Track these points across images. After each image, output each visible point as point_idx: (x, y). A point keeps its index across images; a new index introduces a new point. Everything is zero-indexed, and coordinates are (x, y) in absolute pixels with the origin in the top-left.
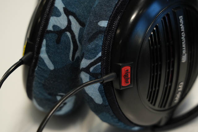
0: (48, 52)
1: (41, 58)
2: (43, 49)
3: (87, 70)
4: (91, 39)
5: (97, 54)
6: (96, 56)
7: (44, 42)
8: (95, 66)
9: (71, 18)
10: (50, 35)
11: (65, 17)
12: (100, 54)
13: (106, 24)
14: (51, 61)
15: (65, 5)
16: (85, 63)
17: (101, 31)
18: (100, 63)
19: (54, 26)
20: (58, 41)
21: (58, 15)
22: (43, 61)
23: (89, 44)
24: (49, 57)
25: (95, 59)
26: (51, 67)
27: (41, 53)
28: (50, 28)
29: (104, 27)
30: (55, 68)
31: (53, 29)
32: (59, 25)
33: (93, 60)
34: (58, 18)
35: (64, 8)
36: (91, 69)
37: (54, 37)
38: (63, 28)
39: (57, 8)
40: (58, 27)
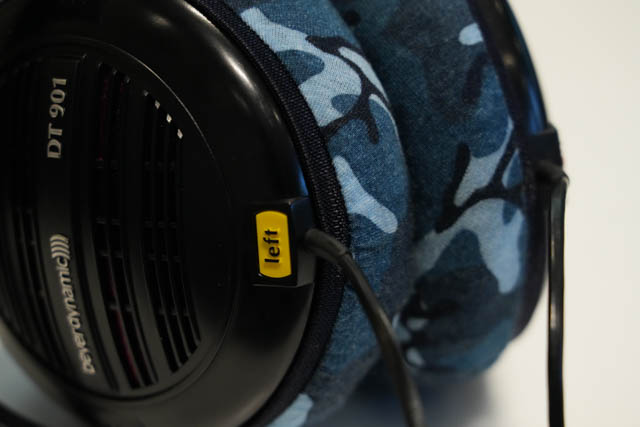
0: (370, 188)
1: (359, 217)
5: (506, 126)
6: (505, 133)
7: (341, 165)
9: (345, 53)
12: (511, 126)
13: (478, 32)
15: (300, 30)
21: (315, 68)
25: (507, 141)
29: (479, 45)
30: (399, 220)
34: (323, 73)
36: (506, 179)
38: (358, 90)
39: (293, 53)
40: (347, 95)
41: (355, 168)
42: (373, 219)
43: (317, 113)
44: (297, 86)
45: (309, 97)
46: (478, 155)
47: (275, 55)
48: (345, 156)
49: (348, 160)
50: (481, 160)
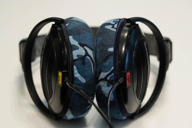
0: (79, 72)
1: (76, 78)
2: (76, 71)
3: (105, 79)
4: (105, 60)
5: (111, 68)
6: (110, 70)
7: (75, 67)
8: (111, 76)
9: (85, 47)
10: (77, 62)
11: (82, 48)
12: (113, 68)
13: (113, 49)
14: (83, 77)
15: (78, 41)
16: (103, 75)
17: (110, 54)
18: (113, 74)
19: (78, 56)
20: (84, 63)
21: (77, 48)
22: (78, 79)
23: (105, 63)
24: (81, 75)
25: (110, 71)
26: (83, 81)
27: (75, 75)
28: (75, 57)
29: (112, 52)
30: (86, 81)
31: (78, 58)
32: (80, 54)
33: (109, 72)
34: (78, 50)
35: (78, 43)
36: (108, 78)
37: (80, 62)
38: (84, 55)
39: (74, 45)
40: (81, 55)
41: (77, 69)
42: (79, 79)
43: (74, 57)
44: (72, 51)
45: (73, 54)
46: (103, 72)
47: (71, 45)
48: (76, 66)
49: (76, 67)
50: (103, 73)
